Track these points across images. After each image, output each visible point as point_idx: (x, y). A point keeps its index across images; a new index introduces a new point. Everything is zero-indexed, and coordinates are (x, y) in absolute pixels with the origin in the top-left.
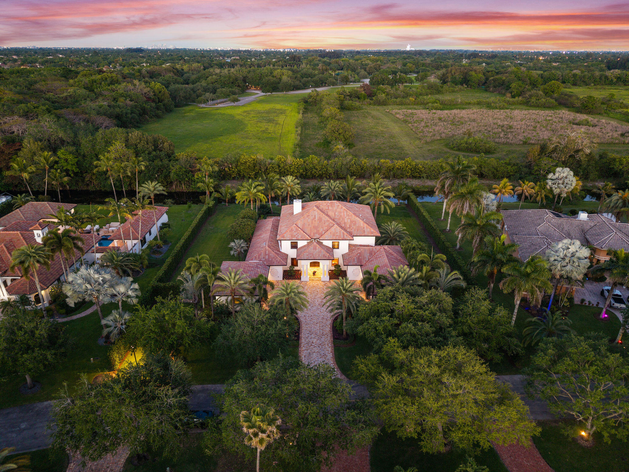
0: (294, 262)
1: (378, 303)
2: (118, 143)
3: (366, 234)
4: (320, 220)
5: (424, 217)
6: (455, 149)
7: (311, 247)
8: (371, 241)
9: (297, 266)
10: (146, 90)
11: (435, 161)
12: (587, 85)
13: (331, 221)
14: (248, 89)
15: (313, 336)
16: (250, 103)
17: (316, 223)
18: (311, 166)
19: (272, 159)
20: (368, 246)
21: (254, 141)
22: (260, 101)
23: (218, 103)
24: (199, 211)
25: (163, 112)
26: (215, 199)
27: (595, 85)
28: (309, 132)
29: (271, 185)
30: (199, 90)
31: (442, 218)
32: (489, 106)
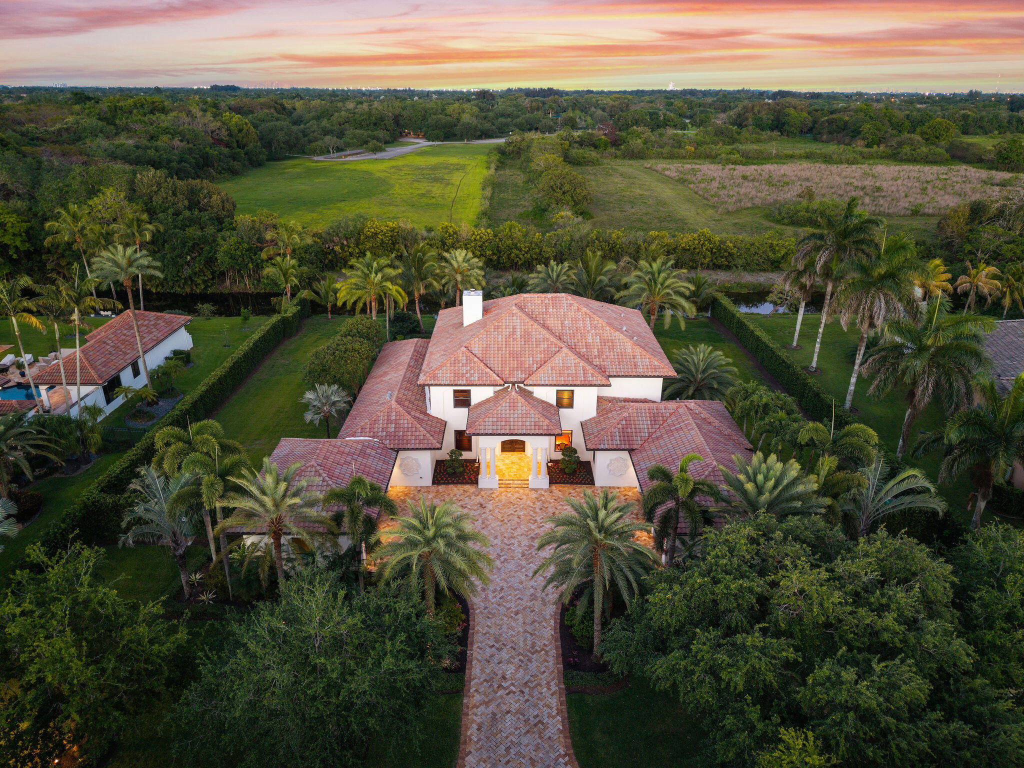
0: (463, 440)
1: (716, 582)
2: (109, 192)
3: (640, 371)
4: (527, 336)
5: (758, 339)
6: (786, 221)
7: (504, 404)
8: (652, 388)
9: (469, 449)
10: (214, 124)
11: (756, 237)
12: (986, 133)
13: (552, 339)
14: (403, 137)
15: (504, 655)
16: (403, 156)
17: (517, 346)
18: (509, 242)
19: (430, 230)
20: (645, 401)
21: (403, 209)
22: (422, 153)
23: (346, 156)
24: (263, 325)
25: (244, 165)
26: (303, 302)
27: (1000, 133)
28: (508, 195)
29: (419, 270)
30: (314, 132)
31: (795, 344)
32: (828, 159)
